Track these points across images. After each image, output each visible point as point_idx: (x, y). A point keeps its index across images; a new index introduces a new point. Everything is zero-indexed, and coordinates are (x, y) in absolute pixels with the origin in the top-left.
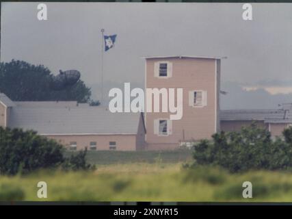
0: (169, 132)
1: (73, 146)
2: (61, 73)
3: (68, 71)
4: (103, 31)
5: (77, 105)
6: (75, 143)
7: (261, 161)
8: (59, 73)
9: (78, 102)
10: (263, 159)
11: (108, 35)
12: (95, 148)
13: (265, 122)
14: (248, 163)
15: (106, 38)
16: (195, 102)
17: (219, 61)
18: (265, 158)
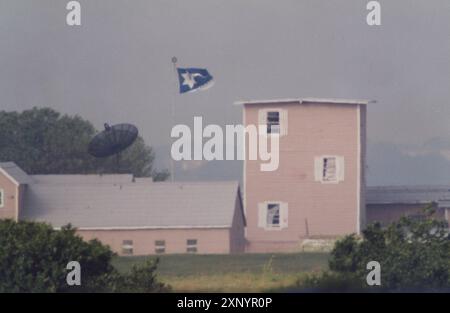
0: (282, 224)
1: (128, 247)
2: (108, 128)
3: (118, 125)
4: (174, 60)
5: (133, 181)
6: (130, 243)
7: (434, 270)
8: (104, 129)
9: (135, 176)
10: (437, 268)
11: (185, 67)
12: (163, 250)
13: (440, 206)
14: (413, 273)
15: (181, 71)
16: (324, 175)
17: (363, 107)
18: (440, 264)
